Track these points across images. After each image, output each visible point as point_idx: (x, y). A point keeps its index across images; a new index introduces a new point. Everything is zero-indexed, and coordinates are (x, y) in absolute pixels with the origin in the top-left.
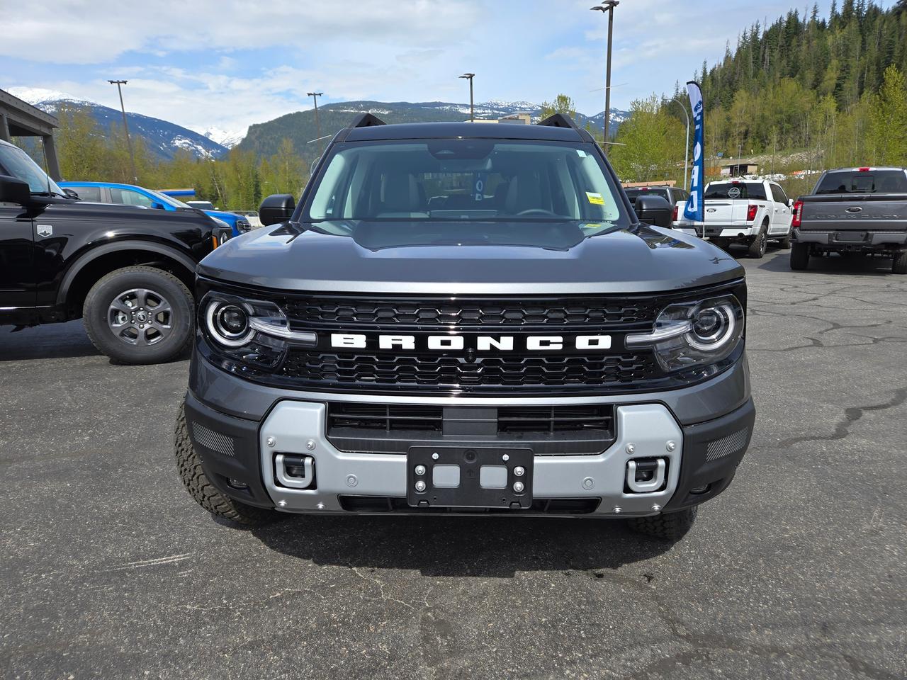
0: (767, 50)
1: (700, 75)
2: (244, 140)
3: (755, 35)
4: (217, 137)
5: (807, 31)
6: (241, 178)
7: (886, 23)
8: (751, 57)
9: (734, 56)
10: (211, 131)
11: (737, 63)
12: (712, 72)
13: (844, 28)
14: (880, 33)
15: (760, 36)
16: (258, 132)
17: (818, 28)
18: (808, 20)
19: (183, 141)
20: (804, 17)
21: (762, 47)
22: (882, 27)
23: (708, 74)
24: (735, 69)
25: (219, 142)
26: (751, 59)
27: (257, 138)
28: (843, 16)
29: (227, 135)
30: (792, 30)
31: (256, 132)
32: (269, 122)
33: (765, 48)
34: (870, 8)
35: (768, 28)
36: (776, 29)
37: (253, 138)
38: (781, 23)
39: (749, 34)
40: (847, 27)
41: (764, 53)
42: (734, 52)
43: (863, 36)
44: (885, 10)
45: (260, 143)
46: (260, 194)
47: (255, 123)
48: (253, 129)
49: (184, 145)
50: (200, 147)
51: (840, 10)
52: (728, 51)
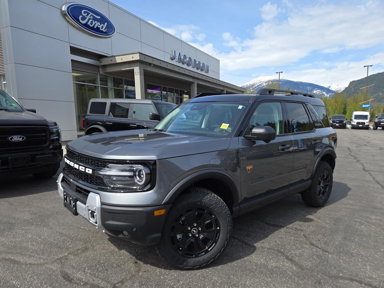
2: (346, 88)
4: (334, 88)
6: (338, 105)
10: (331, 86)
16: (354, 84)
19: (318, 91)
25: (333, 90)
27: (353, 87)
29: (338, 87)
31: (353, 84)
32: (361, 79)
37: (351, 87)
45: (354, 89)
46: (346, 112)
47: (354, 80)
48: (352, 83)
49: (317, 92)
50: (324, 93)
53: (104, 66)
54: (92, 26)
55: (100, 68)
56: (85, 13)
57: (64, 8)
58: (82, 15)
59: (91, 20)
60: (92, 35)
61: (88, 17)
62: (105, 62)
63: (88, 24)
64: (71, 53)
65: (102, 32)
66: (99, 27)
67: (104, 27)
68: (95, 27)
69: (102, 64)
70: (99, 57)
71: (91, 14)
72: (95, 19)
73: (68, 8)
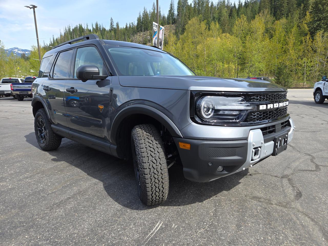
0: (74, 35)
1: (52, 40)
3: (69, 29)
5: (86, 32)
7: (108, 33)
8: (70, 37)
9: (63, 35)
11: (65, 38)
12: (56, 39)
13: (97, 33)
14: (107, 36)
15: (71, 30)
17: (89, 31)
18: (86, 28)
20: (84, 27)
21: (73, 34)
22: (107, 35)
23: (55, 40)
24: (65, 40)
26: (69, 37)
28: (96, 29)
30: (81, 30)
33: (74, 34)
34: (103, 28)
35: (73, 28)
36: (76, 28)
38: (77, 27)
39: (67, 29)
40: (98, 33)
41: (74, 36)
42: (63, 34)
43: (102, 36)
44: (107, 30)
51: (95, 27)
52: (61, 33)
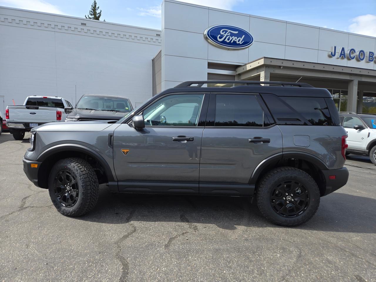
53: (240, 75)
54: (228, 41)
55: (236, 77)
56: (223, 32)
57: (206, 32)
58: (220, 34)
59: (229, 36)
60: (229, 49)
61: (226, 35)
62: (240, 71)
63: (225, 41)
64: (208, 68)
65: (239, 44)
66: (235, 40)
67: (241, 39)
68: (232, 42)
69: (237, 73)
70: (235, 67)
71: (229, 31)
72: (232, 35)
73: (208, 32)
